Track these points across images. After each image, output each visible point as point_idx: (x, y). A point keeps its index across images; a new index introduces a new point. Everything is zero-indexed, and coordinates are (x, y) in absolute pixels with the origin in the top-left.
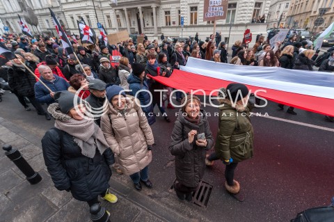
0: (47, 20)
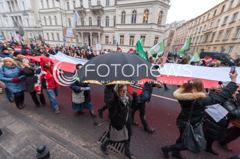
0: (31, 34)
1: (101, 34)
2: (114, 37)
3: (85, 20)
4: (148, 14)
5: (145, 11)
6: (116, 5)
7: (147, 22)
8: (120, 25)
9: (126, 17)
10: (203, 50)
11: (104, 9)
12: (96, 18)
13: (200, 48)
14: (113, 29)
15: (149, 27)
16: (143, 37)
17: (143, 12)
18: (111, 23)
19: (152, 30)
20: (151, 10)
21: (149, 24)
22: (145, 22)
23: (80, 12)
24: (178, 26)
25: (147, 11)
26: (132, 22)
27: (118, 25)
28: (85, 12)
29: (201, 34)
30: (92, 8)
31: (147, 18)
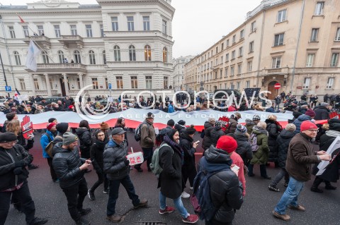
1: (84, 75)
2: (106, 79)
3: (50, 54)
4: (150, 50)
5: (146, 47)
6: (102, 36)
7: (150, 60)
8: (114, 62)
9: (121, 53)
10: (216, 87)
11: (85, 41)
12: (72, 53)
13: (213, 85)
14: (103, 68)
15: (154, 65)
16: (149, 77)
17: (143, 48)
18: (99, 60)
19: (158, 69)
20: (152, 46)
21: (154, 62)
22: (148, 59)
23: (39, 44)
24: (186, 62)
25: (147, 47)
26: (131, 60)
27: (111, 62)
28: (50, 44)
29: (210, 70)
30: (62, 39)
31: (150, 54)
